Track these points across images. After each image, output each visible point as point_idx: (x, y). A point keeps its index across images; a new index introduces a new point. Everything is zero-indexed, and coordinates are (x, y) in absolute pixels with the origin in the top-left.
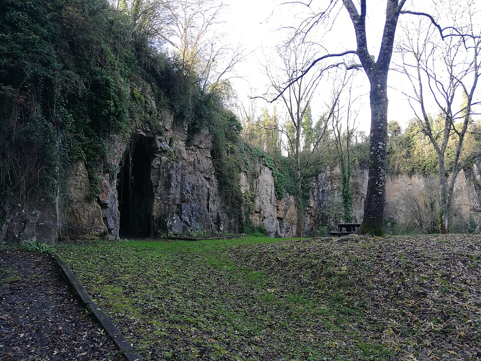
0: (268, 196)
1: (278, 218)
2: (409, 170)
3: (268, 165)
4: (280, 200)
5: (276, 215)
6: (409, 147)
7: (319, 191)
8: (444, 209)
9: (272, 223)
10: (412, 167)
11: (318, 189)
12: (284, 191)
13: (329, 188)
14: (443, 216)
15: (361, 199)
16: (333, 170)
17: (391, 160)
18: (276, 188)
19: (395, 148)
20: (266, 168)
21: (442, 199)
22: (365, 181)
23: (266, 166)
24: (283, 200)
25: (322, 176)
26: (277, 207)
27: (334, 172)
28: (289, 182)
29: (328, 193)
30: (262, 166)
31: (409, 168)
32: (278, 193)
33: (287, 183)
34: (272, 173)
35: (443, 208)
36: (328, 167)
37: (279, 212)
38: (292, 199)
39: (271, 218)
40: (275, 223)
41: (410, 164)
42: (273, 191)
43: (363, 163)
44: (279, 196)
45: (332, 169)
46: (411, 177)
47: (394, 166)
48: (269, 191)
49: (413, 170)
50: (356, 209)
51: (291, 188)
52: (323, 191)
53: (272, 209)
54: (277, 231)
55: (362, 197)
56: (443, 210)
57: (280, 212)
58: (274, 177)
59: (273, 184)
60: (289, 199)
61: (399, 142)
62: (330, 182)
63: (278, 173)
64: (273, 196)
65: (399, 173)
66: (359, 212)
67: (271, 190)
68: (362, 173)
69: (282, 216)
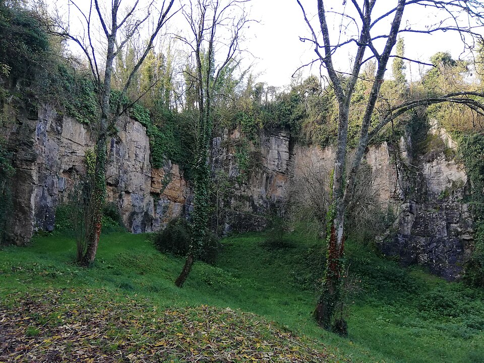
0: (138, 163)
1: (153, 194)
2: (322, 140)
3: (139, 118)
4: (158, 169)
5: (148, 189)
6: (326, 110)
7: (211, 161)
8: (338, 207)
9: (142, 200)
10: (326, 136)
11: (211, 157)
12: (165, 157)
13: (223, 158)
14: (335, 220)
15: (262, 174)
16: (232, 134)
17: (303, 125)
18: (152, 151)
19: (308, 111)
20: (136, 123)
21: (338, 188)
22: (270, 151)
23: (136, 120)
24: (161, 169)
25: (217, 140)
26: (152, 178)
27: (233, 136)
28: (173, 145)
29: (221, 163)
30: (129, 119)
31: (322, 138)
32: (154, 159)
33: (170, 148)
34: (147, 131)
35: (337, 204)
36: (226, 130)
37: (153, 185)
38: (176, 169)
39: (141, 193)
40: (146, 201)
41: (324, 132)
42: (147, 157)
43: (269, 127)
44: (155, 163)
45: (230, 132)
46: (324, 148)
47: (305, 134)
48: (141, 156)
49: (327, 140)
50: (255, 186)
51: (175, 153)
52: (217, 161)
53: (144, 180)
54: (148, 210)
55: (264, 172)
56: (336, 210)
57: (156, 186)
58: (149, 136)
59: (148, 146)
60: (171, 168)
61: (314, 103)
62: (225, 150)
63: (156, 132)
64: (147, 162)
65: (311, 143)
66: (259, 190)
67: (144, 155)
68: (268, 140)
69: (158, 191)
